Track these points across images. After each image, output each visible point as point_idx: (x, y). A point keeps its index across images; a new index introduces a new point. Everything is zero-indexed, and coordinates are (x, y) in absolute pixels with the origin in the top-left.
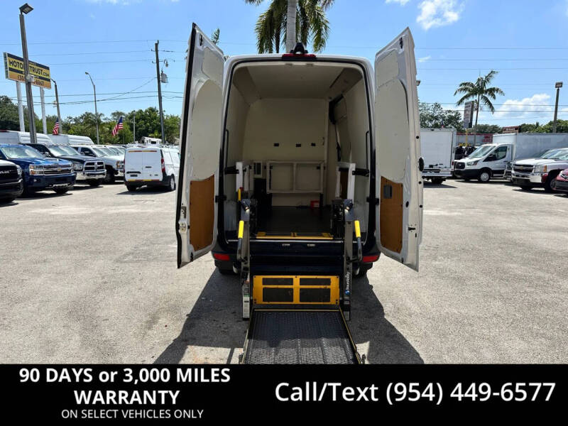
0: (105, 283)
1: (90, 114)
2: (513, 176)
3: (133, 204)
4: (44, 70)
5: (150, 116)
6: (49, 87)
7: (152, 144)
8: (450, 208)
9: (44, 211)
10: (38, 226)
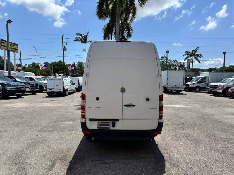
0: (32, 143)
1: (35, 63)
2: (210, 90)
3: (50, 102)
4: (16, 46)
5: (59, 64)
6: (18, 52)
7: (59, 76)
8: (185, 104)
9: (10, 105)
10: (6, 113)
